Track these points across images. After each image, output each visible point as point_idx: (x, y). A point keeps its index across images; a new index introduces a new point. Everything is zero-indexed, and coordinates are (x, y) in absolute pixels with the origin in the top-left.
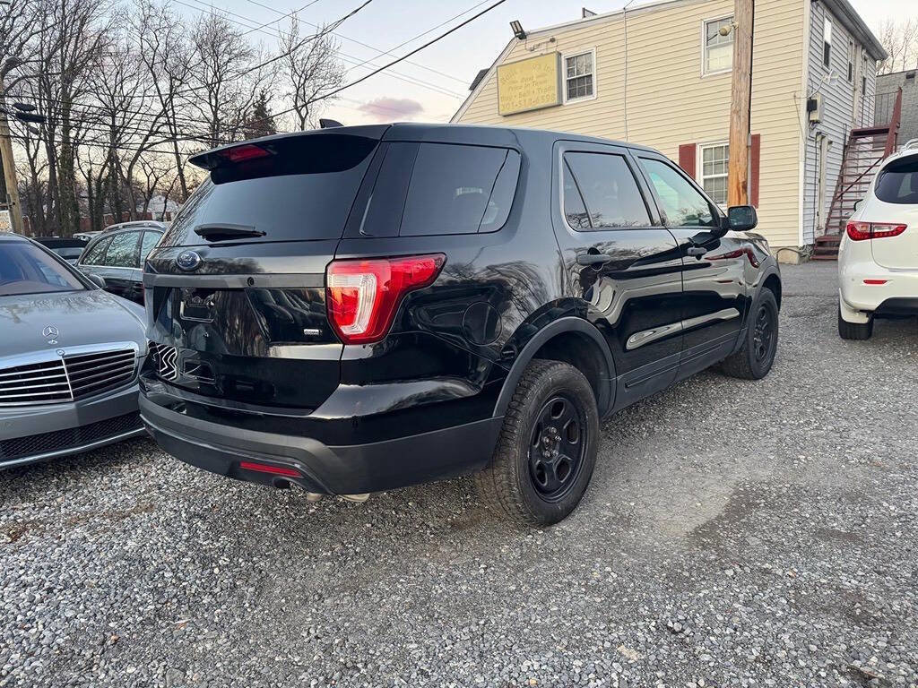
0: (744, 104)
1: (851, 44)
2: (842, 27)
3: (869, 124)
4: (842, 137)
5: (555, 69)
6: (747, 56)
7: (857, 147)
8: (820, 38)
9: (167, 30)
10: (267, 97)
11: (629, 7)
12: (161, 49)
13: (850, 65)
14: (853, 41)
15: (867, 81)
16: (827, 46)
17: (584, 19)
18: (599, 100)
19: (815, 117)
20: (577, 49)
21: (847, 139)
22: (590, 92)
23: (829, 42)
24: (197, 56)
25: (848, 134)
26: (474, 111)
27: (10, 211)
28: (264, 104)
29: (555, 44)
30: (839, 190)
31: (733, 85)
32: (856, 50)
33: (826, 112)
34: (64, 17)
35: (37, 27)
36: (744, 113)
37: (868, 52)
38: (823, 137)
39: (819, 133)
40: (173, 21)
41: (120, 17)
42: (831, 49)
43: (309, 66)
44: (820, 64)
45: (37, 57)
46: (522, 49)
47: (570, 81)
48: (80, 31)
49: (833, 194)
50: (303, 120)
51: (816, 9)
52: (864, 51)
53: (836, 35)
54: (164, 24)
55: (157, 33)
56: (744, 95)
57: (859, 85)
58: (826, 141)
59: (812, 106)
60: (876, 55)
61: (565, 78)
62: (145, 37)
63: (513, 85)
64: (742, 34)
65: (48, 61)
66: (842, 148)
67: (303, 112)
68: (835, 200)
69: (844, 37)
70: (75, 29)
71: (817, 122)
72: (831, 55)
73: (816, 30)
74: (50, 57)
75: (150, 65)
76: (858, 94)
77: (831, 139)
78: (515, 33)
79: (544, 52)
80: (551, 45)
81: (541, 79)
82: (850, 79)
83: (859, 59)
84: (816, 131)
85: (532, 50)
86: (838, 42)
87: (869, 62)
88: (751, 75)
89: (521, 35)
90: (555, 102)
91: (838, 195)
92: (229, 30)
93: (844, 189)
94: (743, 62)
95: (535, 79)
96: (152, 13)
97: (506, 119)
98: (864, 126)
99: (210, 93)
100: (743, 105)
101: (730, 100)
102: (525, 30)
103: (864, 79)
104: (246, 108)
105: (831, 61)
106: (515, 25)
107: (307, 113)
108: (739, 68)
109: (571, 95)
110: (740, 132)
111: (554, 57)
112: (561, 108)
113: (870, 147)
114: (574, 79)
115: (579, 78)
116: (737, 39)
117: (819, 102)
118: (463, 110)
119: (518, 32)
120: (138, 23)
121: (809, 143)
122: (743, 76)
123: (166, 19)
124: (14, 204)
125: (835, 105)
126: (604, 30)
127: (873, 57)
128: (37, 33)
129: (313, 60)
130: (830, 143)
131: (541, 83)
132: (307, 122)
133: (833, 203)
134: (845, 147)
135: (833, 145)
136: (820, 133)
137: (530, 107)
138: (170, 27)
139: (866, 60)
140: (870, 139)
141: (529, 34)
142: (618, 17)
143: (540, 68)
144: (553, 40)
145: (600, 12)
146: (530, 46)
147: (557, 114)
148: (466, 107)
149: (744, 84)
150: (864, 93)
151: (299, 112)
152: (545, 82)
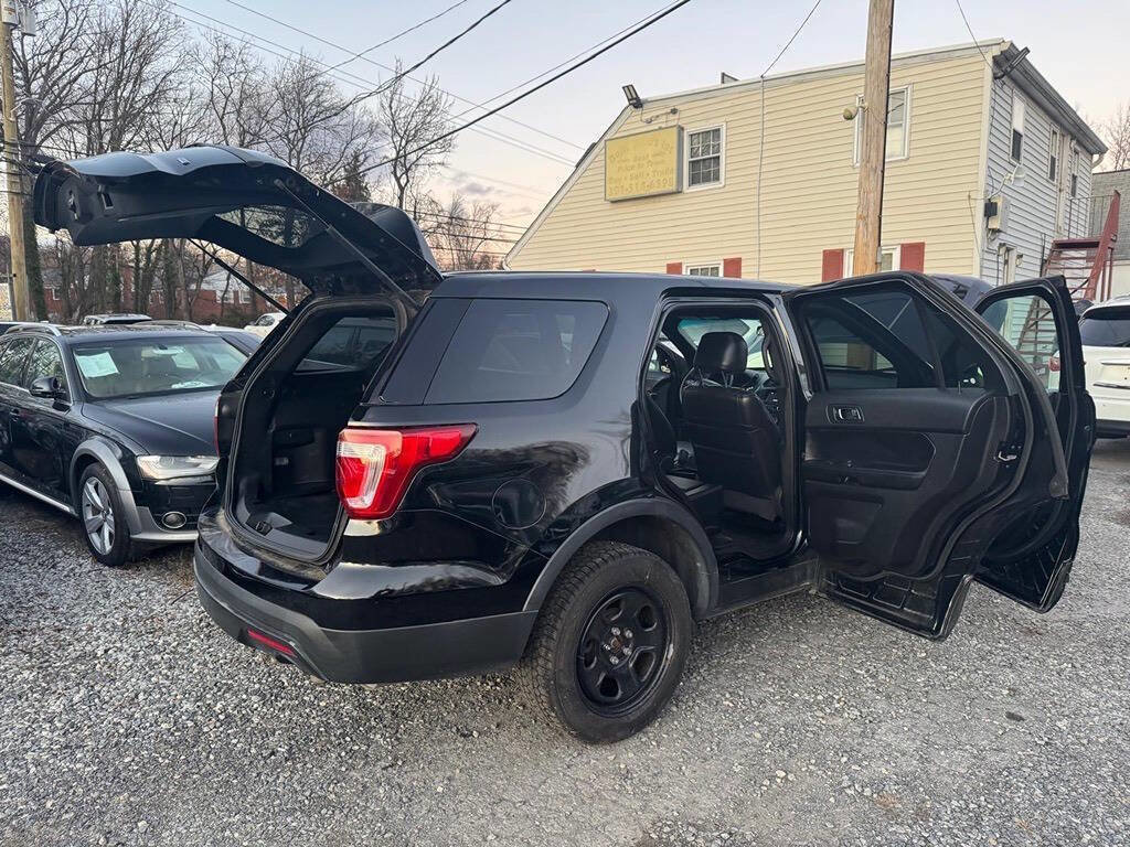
0: (873, 208)
1: (1054, 133)
2: (1042, 113)
3: (1081, 234)
4: (1040, 249)
5: (675, 145)
6: (878, 146)
7: (1062, 262)
8: (1007, 125)
9: (243, 76)
10: (361, 158)
11: (769, 74)
12: (236, 95)
13: (1053, 159)
14: (1056, 130)
15: (1079, 179)
16: (1017, 136)
17: (723, 86)
18: (726, 189)
19: (994, 224)
20: (703, 123)
21: (1047, 252)
22: (717, 178)
23: (1020, 130)
24: (278, 106)
25: (1048, 246)
26: (576, 193)
27: (11, 285)
28: (356, 168)
29: (677, 116)
30: (1033, 316)
31: (861, 184)
32: (1062, 142)
33: (1011, 216)
34: (123, 53)
35: (93, 64)
36: (872, 219)
37: (1079, 143)
38: (1008, 250)
39: (1001, 245)
40: (252, 64)
41: (191, 57)
42: (1024, 139)
43: (413, 124)
44: (1006, 157)
45: (89, 99)
46: (636, 121)
47: (693, 162)
48: (140, 73)
49: (1024, 322)
50: (402, 189)
51: (1001, 89)
52: (1074, 142)
53: (1031, 120)
54: (240, 67)
55: (232, 78)
56: (873, 197)
57: (1067, 184)
58: (1013, 255)
59: (990, 210)
60: (1091, 148)
61: (687, 159)
62: (217, 82)
63: (623, 165)
64: (872, 120)
65: (101, 104)
66: (1039, 263)
67: (403, 181)
68: (1027, 328)
69: (1044, 126)
70: (134, 70)
71: (999, 231)
72: (1023, 146)
73: (999, 115)
74: (103, 101)
75: (221, 113)
76: (1065, 195)
77: (1021, 251)
78: (629, 100)
79: (663, 126)
80: (671, 117)
81: (659, 158)
82: (1052, 177)
83: (1067, 152)
84: (997, 242)
85: (649, 122)
86: (1032, 129)
87: (1081, 156)
88: (883, 172)
89: (637, 103)
90: (673, 188)
91: (1031, 322)
92: (320, 79)
93: (1041, 315)
94: (873, 154)
95: (650, 158)
96: (228, 54)
97: (615, 205)
98: (1073, 237)
99: (291, 150)
100: (871, 209)
101: (856, 200)
102: (642, 97)
103: (1074, 177)
104: (332, 172)
105: (1023, 154)
106: (629, 89)
107: (408, 181)
108: (868, 162)
109: (694, 180)
110: (866, 245)
111: (675, 130)
112: (680, 196)
113: (1083, 263)
114: (698, 161)
115: (704, 160)
116: (865, 124)
117: (1000, 204)
118: (564, 191)
119: (633, 99)
120: (209, 65)
121: (987, 256)
122: (872, 173)
123: (243, 62)
124: (15, 275)
125: (1030, 210)
126: (736, 102)
127: (1088, 151)
128: (93, 70)
129: (418, 118)
130: (1020, 256)
131: (657, 163)
132: (407, 192)
133: (1023, 333)
134: (1044, 262)
135: (1024, 258)
136: (1004, 244)
137: (643, 193)
138: (246, 71)
139: (1076, 152)
140: (1083, 253)
141: (647, 101)
142: (753, 86)
143: (656, 145)
144: (674, 111)
145: (742, 78)
146: (647, 117)
147: (678, 203)
148: (567, 188)
149: (873, 183)
150: (1073, 193)
151: (398, 180)
152: (663, 162)
